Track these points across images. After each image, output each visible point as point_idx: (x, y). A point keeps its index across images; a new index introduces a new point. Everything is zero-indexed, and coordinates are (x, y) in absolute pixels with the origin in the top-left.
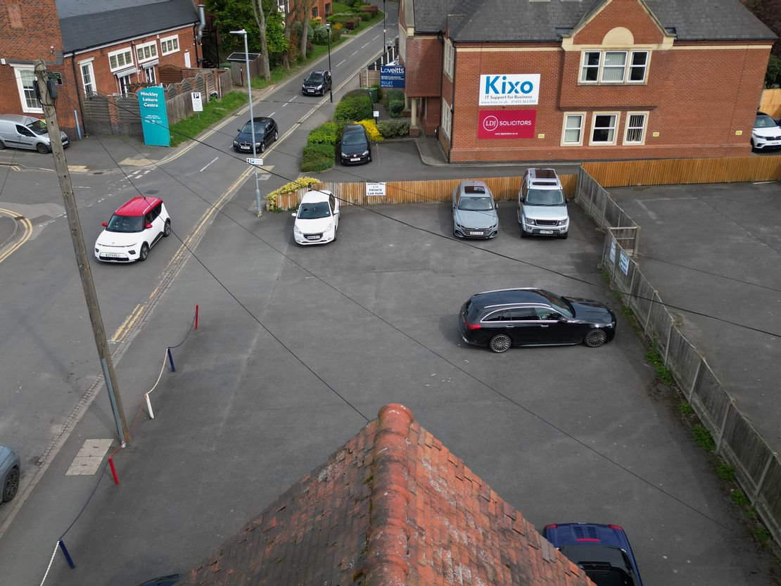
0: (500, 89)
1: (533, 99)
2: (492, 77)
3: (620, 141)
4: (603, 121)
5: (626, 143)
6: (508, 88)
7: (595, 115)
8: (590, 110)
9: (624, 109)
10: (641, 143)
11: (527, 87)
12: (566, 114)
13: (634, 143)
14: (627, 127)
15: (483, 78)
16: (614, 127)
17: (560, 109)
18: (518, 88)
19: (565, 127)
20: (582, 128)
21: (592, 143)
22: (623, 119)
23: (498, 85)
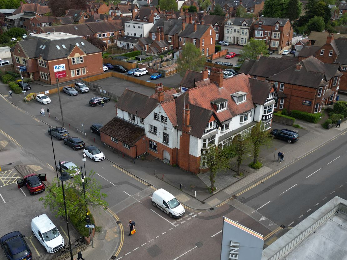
0: (58, 68)
1: (64, 69)
2: (56, 66)
3: (82, 74)
4: (78, 71)
5: (83, 74)
6: (59, 67)
7: (76, 70)
8: (75, 69)
9: (81, 68)
10: (85, 74)
11: (63, 67)
12: (71, 71)
13: (84, 74)
14: (82, 71)
15: (54, 66)
16: (80, 72)
17: (70, 70)
18: (61, 67)
19: (71, 73)
20: (75, 73)
21: (77, 75)
22: (81, 70)
23: (57, 67)
